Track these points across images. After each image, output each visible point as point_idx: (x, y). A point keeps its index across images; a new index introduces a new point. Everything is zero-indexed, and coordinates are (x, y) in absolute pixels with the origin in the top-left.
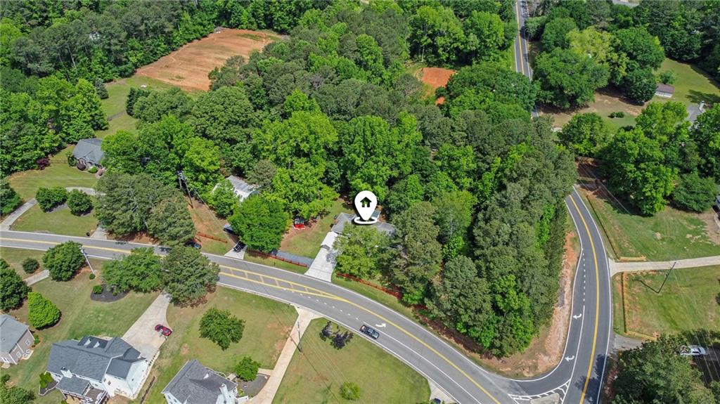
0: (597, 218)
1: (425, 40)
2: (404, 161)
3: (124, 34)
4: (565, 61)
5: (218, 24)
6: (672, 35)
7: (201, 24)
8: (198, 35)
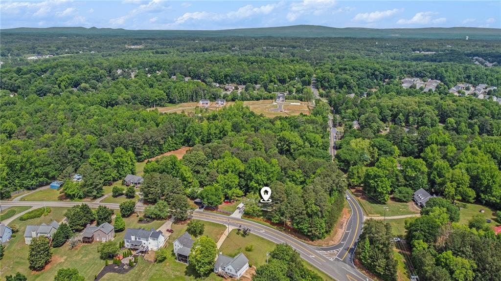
0: (361, 205)
1: (286, 147)
2: (272, 177)
3: (143, 142)
4: (348, 150)
5: (183, 145)
6: (404, 146)
7: (176, 144)
8: (174, 148)
